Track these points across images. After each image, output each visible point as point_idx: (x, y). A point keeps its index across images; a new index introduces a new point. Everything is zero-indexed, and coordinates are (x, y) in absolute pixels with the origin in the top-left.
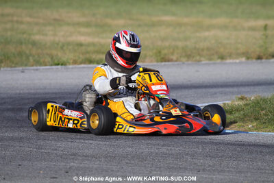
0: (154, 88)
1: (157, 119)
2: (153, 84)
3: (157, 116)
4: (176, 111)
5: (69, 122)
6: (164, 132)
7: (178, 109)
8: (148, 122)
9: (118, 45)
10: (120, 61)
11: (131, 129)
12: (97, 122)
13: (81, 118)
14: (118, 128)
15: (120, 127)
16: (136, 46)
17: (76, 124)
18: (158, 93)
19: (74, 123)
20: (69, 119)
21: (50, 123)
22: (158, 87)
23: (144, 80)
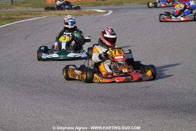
0: (116, 58)
1: (115, 74)
2: (116, 56)
4: (125, 70)
6: (117, 81)
8: (110, 76)
9: (105, 35)
10: (108, 43)
11: (101, 80)
12: (86, 77)
13: (81, 74)
15: (96, 79)
17: (79, 77)
18: (118, 60)
20: (77, 75)
21: (70, 77)
22: (119, 57)
23: (112, 53)
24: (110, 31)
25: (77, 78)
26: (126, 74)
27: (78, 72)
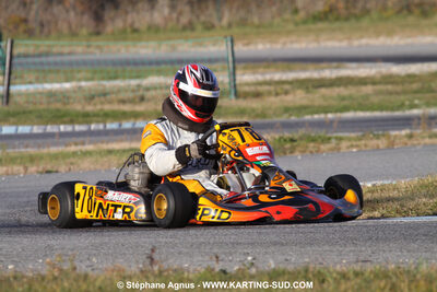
1: (263, 198)
2: (248, 146)
3: (261, 193)
4: (291, 185)
5: (115, 211)
6: (276, 218)
7: (293, 183)
8: (248, 202)
9: (182, 86)
10: (187, 113)
11: (225, 216)
13: (136, 204)
14: (203, 214)
15: (206, 212)
16: (211, 88)
17: (128, 213)
18: (258, 158)
19: (124, 212)
20: (116, 206)
23: (232, 139)
24: (198, 75)
25: (119, 216)
26: (297, 198)
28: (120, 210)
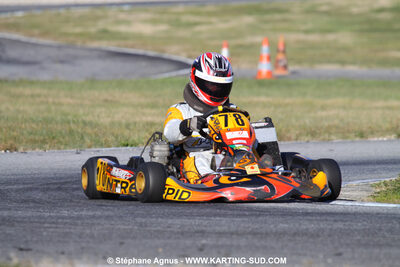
0: (229, 136)
1: (224, 180)
2: (229, 130)
3: (225, 175)
4: (252, 168)
5: (116, 186)
6: (231, 198)
7: (256, 166)
8: (210, 184)
9: (198, 74)
11: (185, 195)
12: (143, 185)
13: (130, 180)
14: (168, 193)
15: (171, 191)
16: (224, 74)
17: (125, 188)
19: (122, 187)
20: (117, 181)
21: (99, 188)
22: (236, 134)
23: (217, 123)
24: (212, 62)
25: (118, 191)
26: (255, 180)
27: (122, 174)
28: (119, 185)
